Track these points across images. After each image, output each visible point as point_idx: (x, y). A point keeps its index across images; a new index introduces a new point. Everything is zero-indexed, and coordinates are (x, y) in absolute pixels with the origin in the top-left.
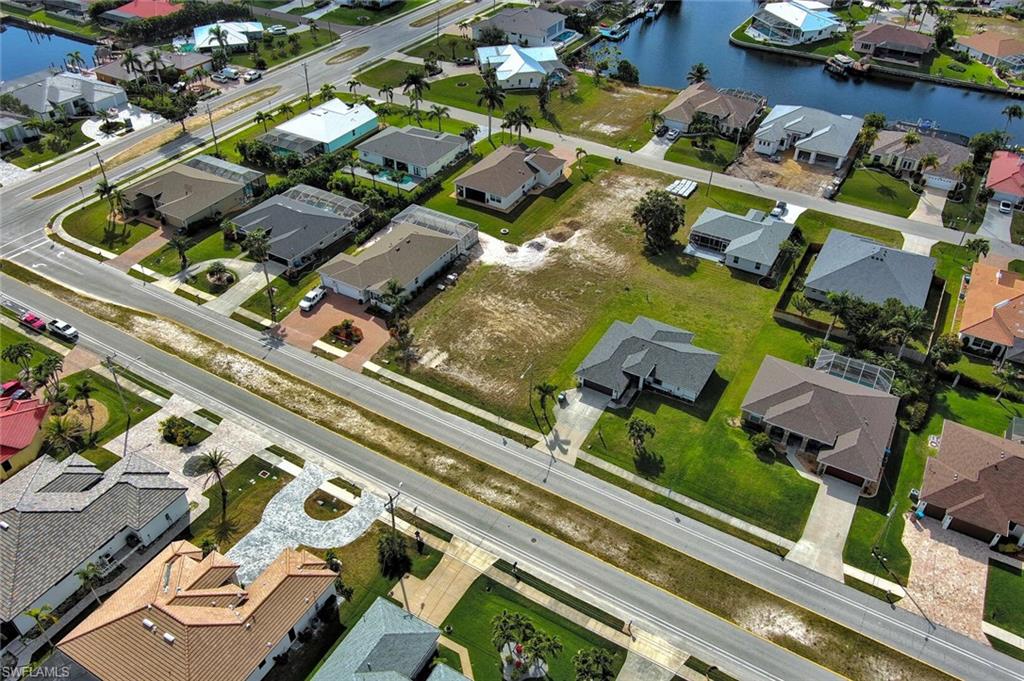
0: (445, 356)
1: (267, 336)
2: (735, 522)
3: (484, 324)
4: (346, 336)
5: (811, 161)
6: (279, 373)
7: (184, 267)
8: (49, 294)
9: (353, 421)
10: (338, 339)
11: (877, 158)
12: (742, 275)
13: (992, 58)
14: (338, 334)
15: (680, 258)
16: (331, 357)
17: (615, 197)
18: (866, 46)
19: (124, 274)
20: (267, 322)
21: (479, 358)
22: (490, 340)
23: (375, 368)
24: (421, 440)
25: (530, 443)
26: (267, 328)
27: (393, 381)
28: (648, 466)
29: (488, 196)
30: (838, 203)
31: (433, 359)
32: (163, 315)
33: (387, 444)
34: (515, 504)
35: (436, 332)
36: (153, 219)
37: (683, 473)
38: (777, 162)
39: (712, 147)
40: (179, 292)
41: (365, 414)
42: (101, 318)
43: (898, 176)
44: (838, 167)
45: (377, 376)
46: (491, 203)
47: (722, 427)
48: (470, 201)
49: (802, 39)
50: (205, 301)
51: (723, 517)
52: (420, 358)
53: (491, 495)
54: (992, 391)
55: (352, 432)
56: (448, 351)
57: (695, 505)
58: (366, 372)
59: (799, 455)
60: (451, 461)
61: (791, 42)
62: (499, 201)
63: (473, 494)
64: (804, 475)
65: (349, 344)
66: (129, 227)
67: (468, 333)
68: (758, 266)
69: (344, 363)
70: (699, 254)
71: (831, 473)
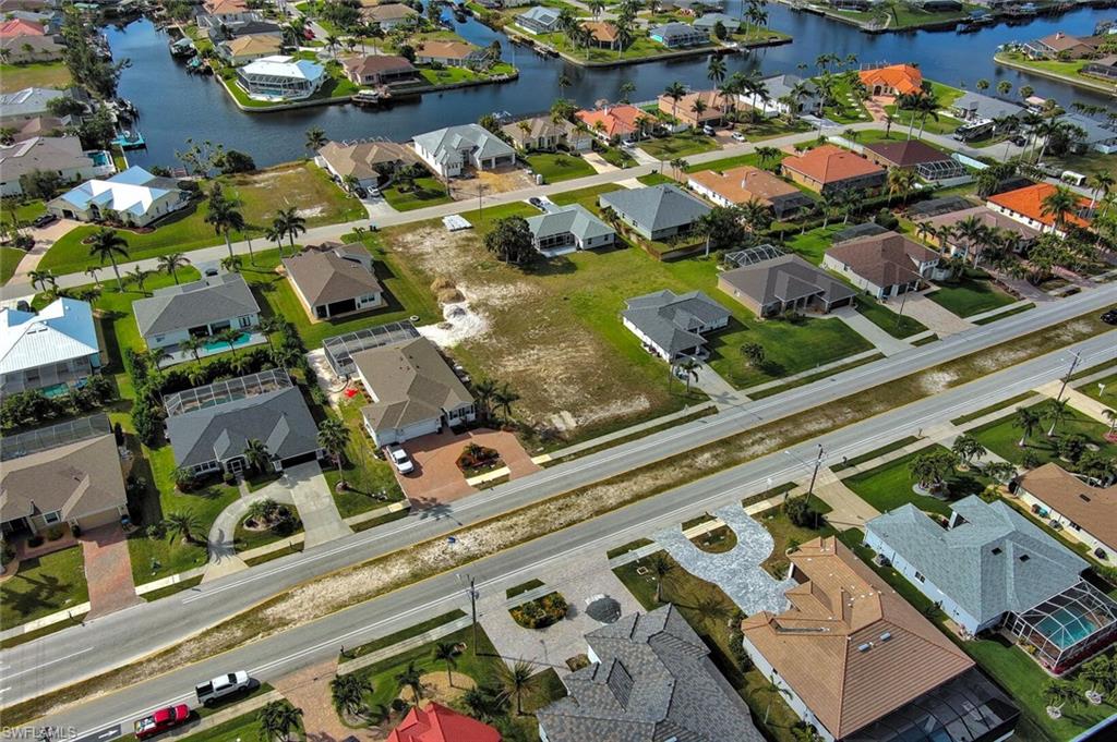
0: (565, 413)
2: (847, 360)
3: (541, 379)
4: (481, 460)
5: (494, 166)
6: (497, 519)
7: (204, 544)
8: (100, 694)
9: (612, 494)
10: (475, 468)
11: (527, 146)
12: (602, 249)
13: (457, 61)
14: (470, 464)
15: (552, 263)
16: (504, 479)
17: (428, 253)
18: (370, 78)
19: (145, 605)
20: (396, 507)
21: (586, 397)
22: (566, 384)
23: (547, 458)
24: (670, 462)
25: (714, 410)
26: (407, 510)
27: (574, 454)
28: (774, 371)
29: (358, 300)
30: (553, 184)
31: (564, 422)
32: (290, 587)
34: (778, 441)
35: (527, 406)
36: (47, 545)
37: (792, 360)
38: (473, 177)
39: (418, 187)
40: (252, 562)
41: (609, 482)
42: (229, 647)
43: (550, 151)
44: (514, 162)
45: (559, 461)
46: (363, 306)
47: (760, 326)
48: (339, 316)
49: (312, 89)
50: (302, 544)
51: (839, 363)
52: (556, 428)
53: (758, 449)
54: (797, 232)
56: (560, 409)
57: (823, 369)
58: (546, 465)
59: (807, 311)
60: (708, 454)
61: (305, 94)
62: (373, 299)
64: (826, 317)
65: (495, 463)
66: (34, 573)
67: (545, 391)
68: (606, 237)
69: (518, 474)
70: (558, 253)
71: (835, 306)
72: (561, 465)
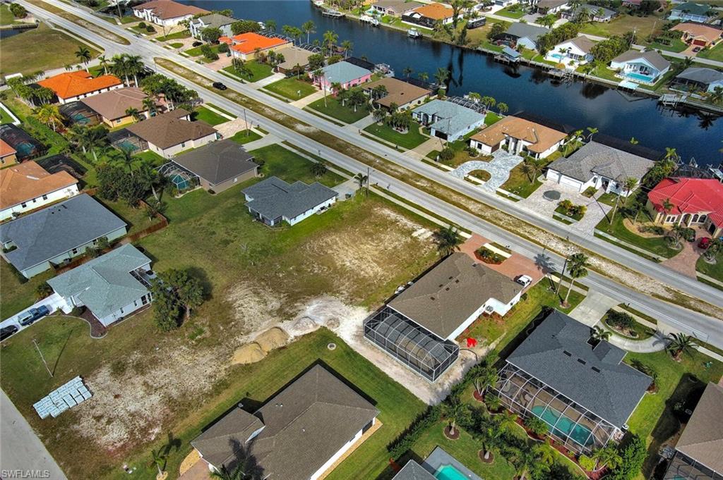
0: (415, 234)
1: (551, 267)
3: (382, 252)
16: (495, 245)
20: (555, 279)
21: (391, 230)
22: (381, 241)
23: (462, 234)
24: (434, 193)
26: (552, 273)
31: (423, 234)
33: (452, 194)
34: (390, 165)
35: (420, 250)
41: (466, 209)
45: (463, 229)
52: (433, 235)
53: (400, 170)
55: (473, 202)
56: (412, 237)
58: (470, 232)
60: (418, 183)
63: (409, 171)
67: (395, 248)
69: (486, 240)
72: (465, 228)
